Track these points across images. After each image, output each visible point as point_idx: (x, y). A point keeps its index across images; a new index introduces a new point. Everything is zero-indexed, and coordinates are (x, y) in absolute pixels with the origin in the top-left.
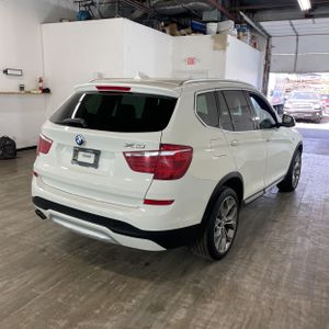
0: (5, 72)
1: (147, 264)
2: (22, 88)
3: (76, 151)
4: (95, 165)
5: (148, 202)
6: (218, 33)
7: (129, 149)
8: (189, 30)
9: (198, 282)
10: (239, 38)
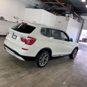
0: (14, 17)
1: (24, 64)
2: (17, 22)
3: (13, 35)
4: (15, 39)
5: (23, 49)
6: (68, 17)
7: (21, 36)
8: (61, 15)
9: (32, 70)
10: (74, 19)
